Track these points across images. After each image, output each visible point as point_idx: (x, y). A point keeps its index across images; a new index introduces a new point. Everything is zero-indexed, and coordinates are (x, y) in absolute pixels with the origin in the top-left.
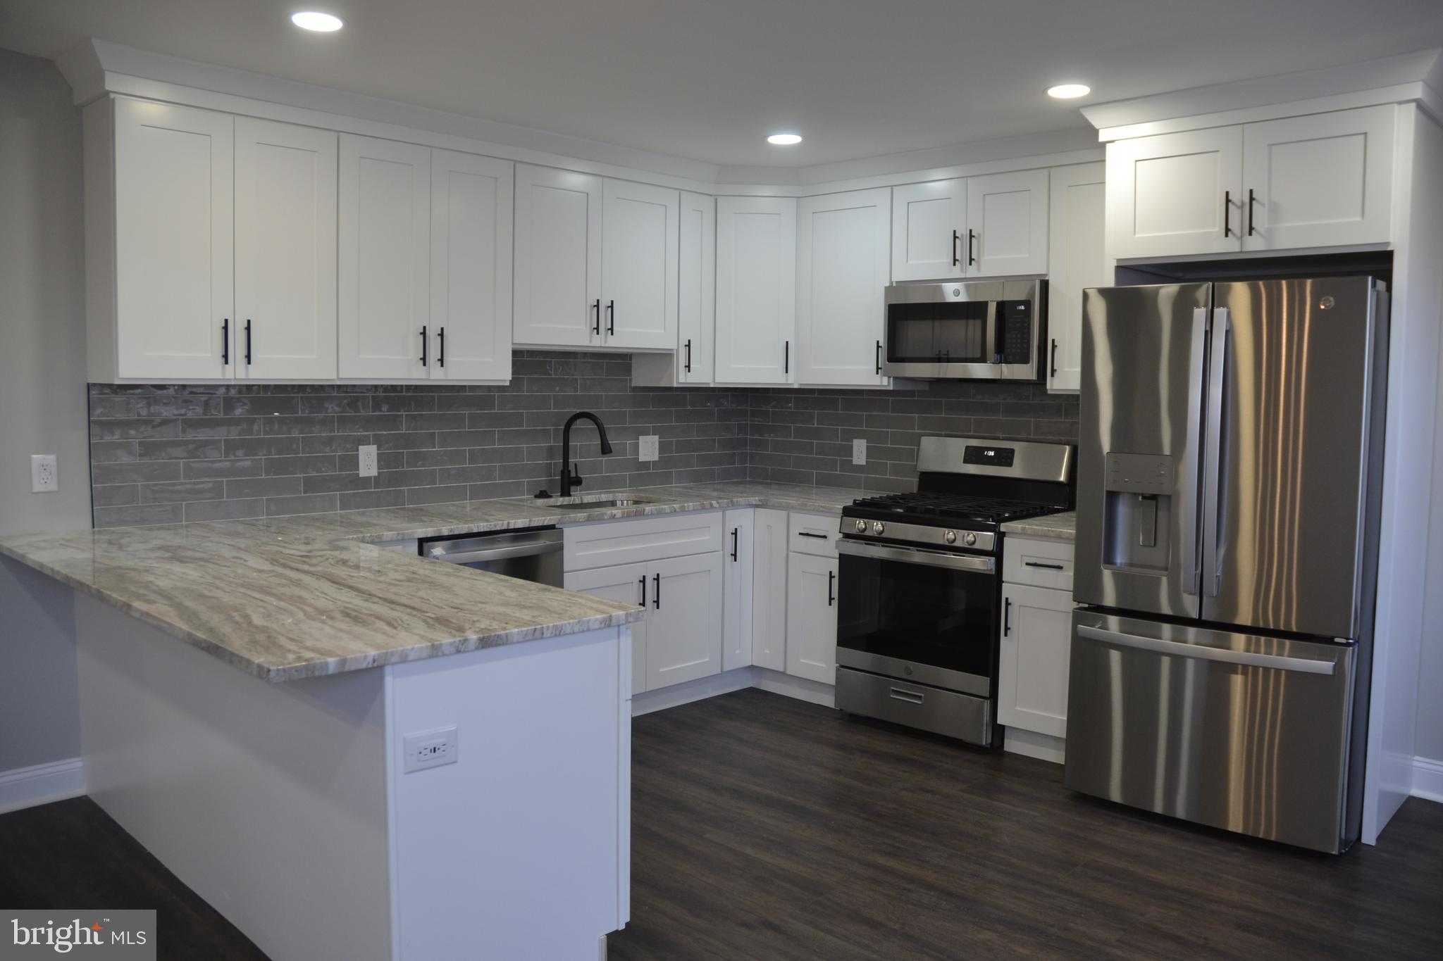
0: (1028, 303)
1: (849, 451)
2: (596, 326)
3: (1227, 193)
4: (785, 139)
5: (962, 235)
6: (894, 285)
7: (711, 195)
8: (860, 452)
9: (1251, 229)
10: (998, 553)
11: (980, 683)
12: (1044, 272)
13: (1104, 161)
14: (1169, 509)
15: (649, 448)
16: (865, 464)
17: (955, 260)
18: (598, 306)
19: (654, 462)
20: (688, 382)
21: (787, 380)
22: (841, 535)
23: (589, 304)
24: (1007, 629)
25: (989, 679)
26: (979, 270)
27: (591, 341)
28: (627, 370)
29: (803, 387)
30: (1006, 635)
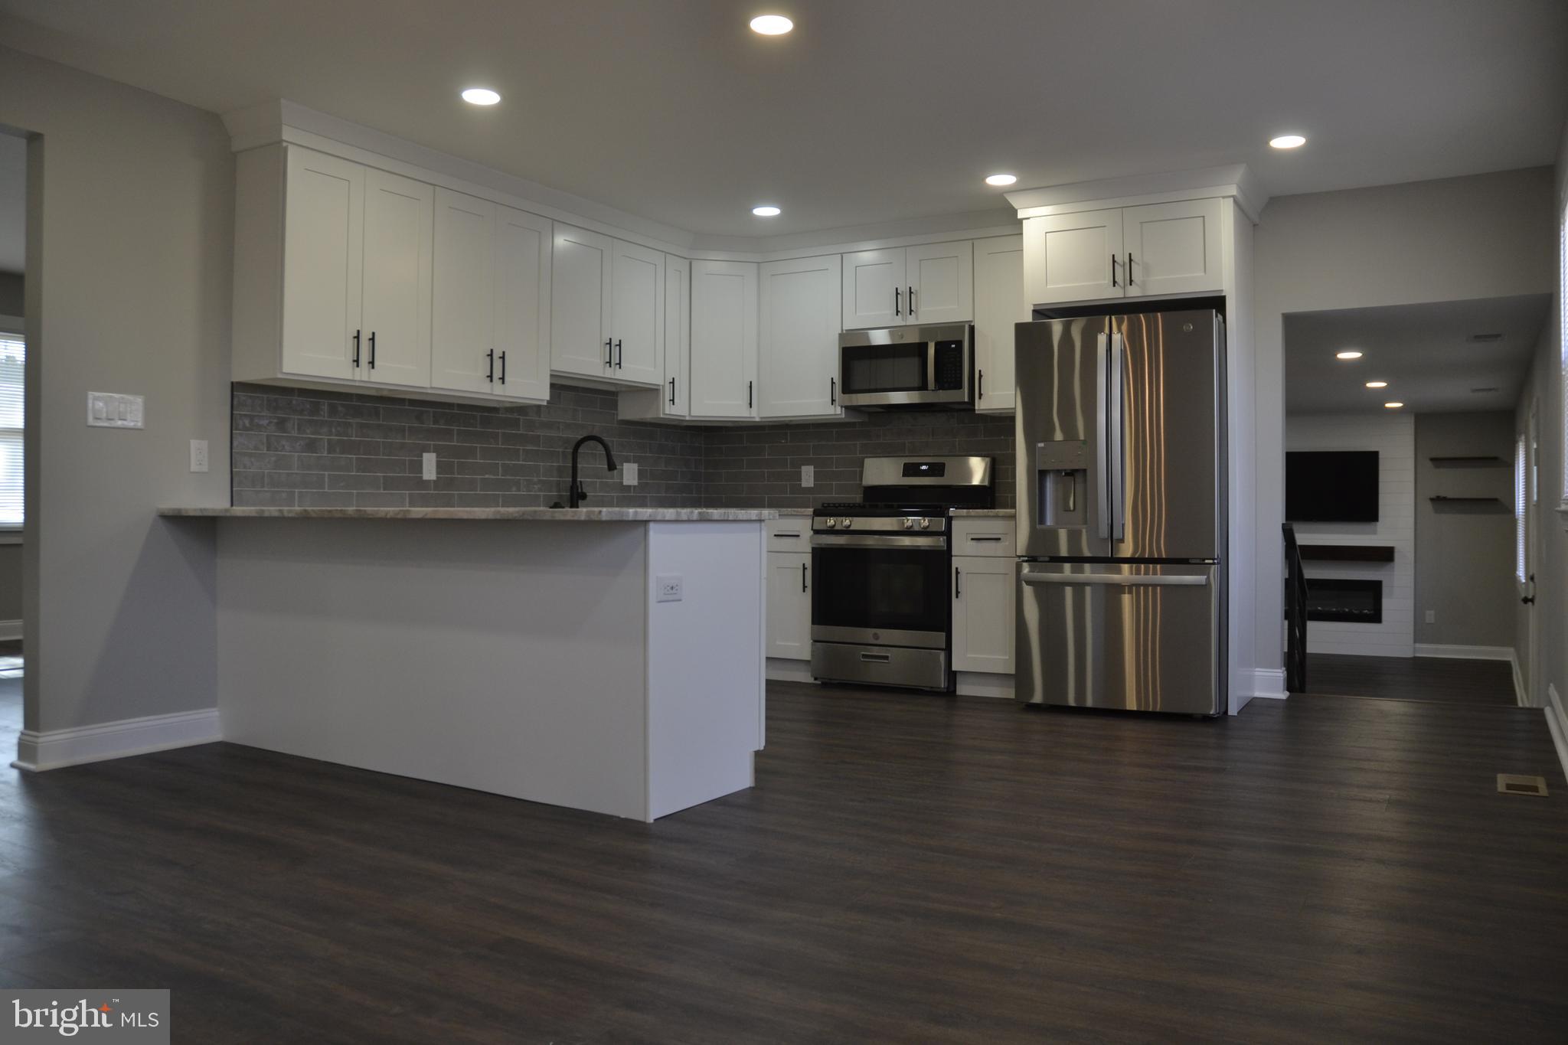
0: (959, 344)
1: (798, 476)
2: (608, 361)
3: (1113, 256)
4: (767, 211)
5: (903, 292)
6: (844, 332)
7: (685, 258)
8: (808, 476)
9: (1131, 281)
10: (948, 533)
11: (938, 638)
12: (970, 319)
13: (1022, 234)
14: (1085, 481)
15: (630, 473)
16: (813, 486)
17: (897, 312)
18: (610, 344)
19: (635, 486)
20: (672, 413)
21: (750, 414)
22: (812, 532)
23: (603, 342)
24: (957, 592)
25: (944, 634)
26: (917, 319)
27: (604, 373)
28: (614, 405)
29: (763, 420)
30: (957, 597)
